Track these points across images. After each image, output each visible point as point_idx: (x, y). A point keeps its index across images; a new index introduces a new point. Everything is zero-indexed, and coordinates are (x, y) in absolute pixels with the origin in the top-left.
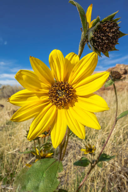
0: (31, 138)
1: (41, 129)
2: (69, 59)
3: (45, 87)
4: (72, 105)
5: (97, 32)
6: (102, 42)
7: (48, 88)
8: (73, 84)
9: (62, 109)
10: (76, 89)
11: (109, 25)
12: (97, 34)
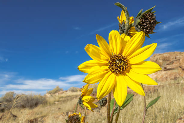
0: (100, 97)
1: (107, 90)
2: (123, 38)
3: (105, 59)
4: (128, 72)
5: (143, 19)
6: (146, 26)
7: (107, 60)
8: (127, 56)
9: (120, 75)
10: (129, 60)
11: (150, 14)
12: (143, 20)
